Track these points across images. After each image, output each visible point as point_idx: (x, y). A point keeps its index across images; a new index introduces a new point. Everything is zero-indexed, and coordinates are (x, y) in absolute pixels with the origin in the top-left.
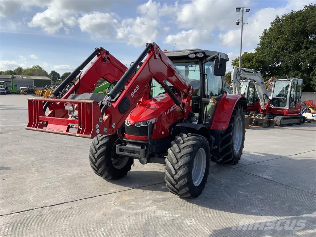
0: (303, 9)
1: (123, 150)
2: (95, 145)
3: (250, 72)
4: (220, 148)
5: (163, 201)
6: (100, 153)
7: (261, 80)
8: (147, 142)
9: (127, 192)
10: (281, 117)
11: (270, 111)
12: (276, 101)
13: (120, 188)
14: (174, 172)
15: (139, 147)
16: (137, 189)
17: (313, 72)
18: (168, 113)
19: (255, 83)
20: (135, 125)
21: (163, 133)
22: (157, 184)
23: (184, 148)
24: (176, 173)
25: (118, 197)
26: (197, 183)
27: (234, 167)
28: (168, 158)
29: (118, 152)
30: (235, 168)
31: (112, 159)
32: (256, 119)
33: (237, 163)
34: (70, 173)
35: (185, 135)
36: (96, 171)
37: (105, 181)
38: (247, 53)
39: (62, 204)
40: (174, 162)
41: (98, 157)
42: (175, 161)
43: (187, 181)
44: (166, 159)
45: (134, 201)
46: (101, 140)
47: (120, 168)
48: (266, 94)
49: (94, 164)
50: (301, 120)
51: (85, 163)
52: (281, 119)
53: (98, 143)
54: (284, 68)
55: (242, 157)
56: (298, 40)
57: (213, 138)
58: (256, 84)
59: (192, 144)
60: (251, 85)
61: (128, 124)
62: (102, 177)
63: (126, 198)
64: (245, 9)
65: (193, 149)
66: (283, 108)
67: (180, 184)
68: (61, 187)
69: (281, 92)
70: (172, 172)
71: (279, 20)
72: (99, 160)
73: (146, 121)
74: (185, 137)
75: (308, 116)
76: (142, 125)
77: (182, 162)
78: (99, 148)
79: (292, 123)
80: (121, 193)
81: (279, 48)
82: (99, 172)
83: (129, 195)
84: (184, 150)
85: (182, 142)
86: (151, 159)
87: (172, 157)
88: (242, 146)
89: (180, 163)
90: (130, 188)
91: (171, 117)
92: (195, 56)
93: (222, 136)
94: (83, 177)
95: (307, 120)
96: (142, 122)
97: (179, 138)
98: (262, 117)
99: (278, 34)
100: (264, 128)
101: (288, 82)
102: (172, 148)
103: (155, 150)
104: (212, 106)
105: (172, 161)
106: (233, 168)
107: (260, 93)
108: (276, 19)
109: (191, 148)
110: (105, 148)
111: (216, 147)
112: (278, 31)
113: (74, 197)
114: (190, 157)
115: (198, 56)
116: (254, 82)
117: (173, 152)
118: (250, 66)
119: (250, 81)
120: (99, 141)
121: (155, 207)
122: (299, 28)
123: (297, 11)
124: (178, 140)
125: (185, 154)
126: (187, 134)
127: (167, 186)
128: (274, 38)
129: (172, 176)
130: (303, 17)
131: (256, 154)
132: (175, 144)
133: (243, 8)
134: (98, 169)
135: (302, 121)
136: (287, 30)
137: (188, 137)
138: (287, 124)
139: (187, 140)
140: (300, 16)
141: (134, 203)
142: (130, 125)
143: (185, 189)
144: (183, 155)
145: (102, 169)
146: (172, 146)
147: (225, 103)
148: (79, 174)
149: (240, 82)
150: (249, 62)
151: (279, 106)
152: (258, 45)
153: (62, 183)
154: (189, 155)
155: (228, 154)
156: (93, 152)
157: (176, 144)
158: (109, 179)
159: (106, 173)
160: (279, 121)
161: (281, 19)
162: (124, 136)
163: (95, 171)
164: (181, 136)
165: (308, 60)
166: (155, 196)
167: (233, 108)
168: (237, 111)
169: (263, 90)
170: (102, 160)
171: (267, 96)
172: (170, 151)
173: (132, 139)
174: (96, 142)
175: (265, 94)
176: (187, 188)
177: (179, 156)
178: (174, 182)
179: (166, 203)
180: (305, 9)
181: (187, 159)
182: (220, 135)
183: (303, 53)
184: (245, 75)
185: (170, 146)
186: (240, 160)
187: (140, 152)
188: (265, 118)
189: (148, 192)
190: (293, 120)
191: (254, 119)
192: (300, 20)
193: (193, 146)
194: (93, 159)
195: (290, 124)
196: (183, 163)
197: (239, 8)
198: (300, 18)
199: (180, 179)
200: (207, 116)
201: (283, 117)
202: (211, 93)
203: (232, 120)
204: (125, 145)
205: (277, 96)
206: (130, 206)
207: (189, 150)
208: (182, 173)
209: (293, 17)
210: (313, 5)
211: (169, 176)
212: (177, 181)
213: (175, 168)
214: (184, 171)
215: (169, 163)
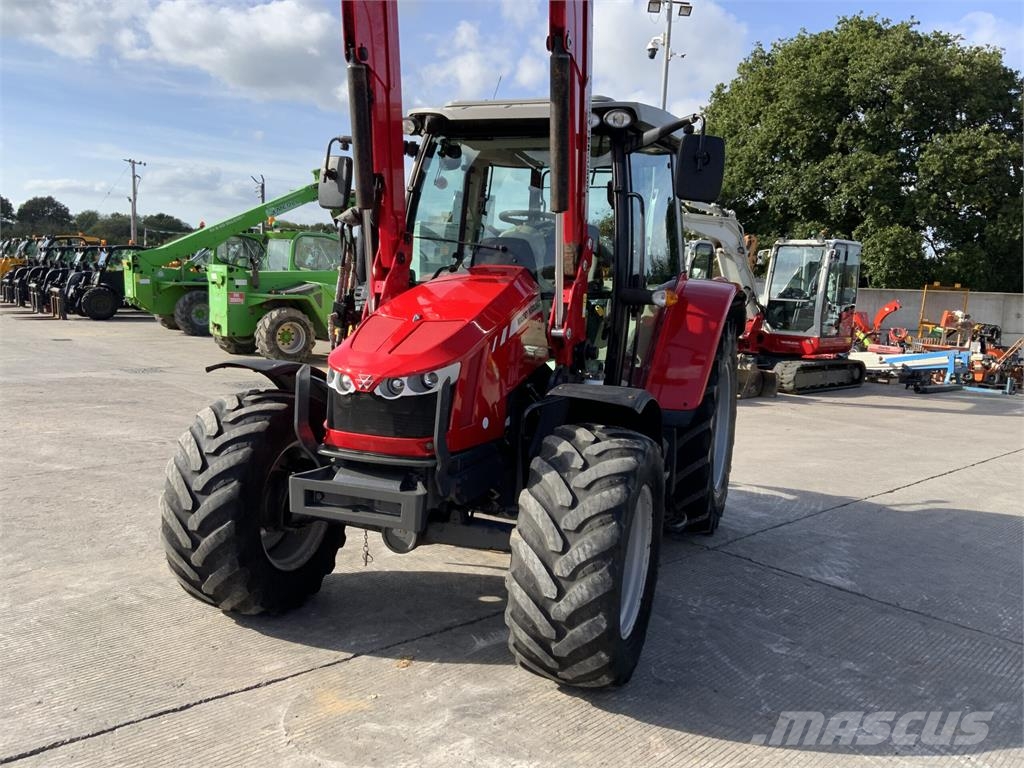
0: (837, 29)
1: (319, 497)
2: (188, 474)
3: (704, 213)
4: (674, 476)
5: (496, 708)
6: (212, 508)
8: (428, 463)
9: (333, 675)
10: (798, 364)
11: (760, 345)
12: (778, 309)
13: (301, 656)
14: (549, 590)
15: (392, 486)
16: (375, 658)
17: (862, 226)
18: (503, 341)
19: (719, 249)
20: (378, 391)
21: (486, 423)
22: (450, 628)
23: (588, 487)
24: (561, 594)
25: (301, 704)
27: (710, 542)
28: (524, 531)
29: (297, 505)
30: (714, 549)
31: (263, 532)
33: (716, 525)
34: (72, 589)
35: (582, 434)
36: (194, 587)
37: (230, 623)
39: (43, 749)
40: (552, 547)
41: (206, 527)
42: (553, 542)
43: (604, 626)
44: (515, 534)
45: (372, 719)
46: (217, 453)
47: (293, 567)
48: (749, 289)
49: (183, 554)
50: (852, 373)
51: (133, 541)
52: (798, 370)
53: (205, 466)
54: (778, 211)
56: (819, 123)
58: (722, 252)
59: (621, 469)
61: (342, 386)
62: (217, 606)
63: (335, 705)
64: (676, 8)
65: (629, 492)
66: (801, 334)
67: (573, 640)
68: (34, 660)
70: (543, 589)
71: (762, 58)
72: (206, 542)
73: (422, 376)
74: (586, 443)
75: (871, 360)
76: (407, 392)
77: (587, 547)
78: (207, 490)
79: (828, 383)
80: (310, 678)
81: (763, 146)
82: (208, 587)
83: (344, 687)
84: (590, 498)
85: (578, 462)
86: (432, 531)
87: (544, 530)
88: (729, 465)
89: (579, 553)
90: (343, 655)
91: (512, 359)
93: (682, 431)
94: (130, 608)
95: (870, 373)
96: (405, 379)
97: (564, 447)
98: (741, 362)
99: (760, 99)
100: (748, 398)
101: (819, 249)
102: (536, 488)
103: (457, 495)
105: (542, 541)
106: (708, 548)
108: (754, 54)
109: (618, 489)
110: (233, 489)
112: (760, 93)
113: (103, 712)
114: (620, 528)
116: (717, 247)
117: (544, 506)
119: (698, 246)
120: (209, 460)
121: (468, 741)
122: (825, 86)
123: (816, 33)
124: (558, 454)
125: (598, 515)
126: (590, 429)
127: (515, 645)
128: (746, 113)
129: (542, 606)
130: (835, 53)
131: (763, 492)
132: (549, 471)
134: (203, 578)
135: (857, 380)
136: (787, 88)
137: (597, 440)
138: (813, 387)
139: (600, 455)
140: (827, 48)
141: (374, 727)
142: (352, 389)
143: (594, 658)
144: (587, 515)
145: (222, 579)
146: (539, 479)
148: (113, 595)
151: (786, 327)
153: (39, 640)
154: (614, 519)
155: (696, 497)
156: (179, 503)
157: (554, 472)
158: (251, 616)
159: (238, 595)
160: (791, 376)
162: (320, 435)
163: (187, 586)
164: (570, 437)
165: (848, 187)
166: (457, 687)
168: (726, 341)
169: (740, 275)
170: (221, 541)
171: (753, 295)
172: (532, 500)
173: (361, 451)
174: (192, 463)
175: (746, 287)
176: (603, 655)
177: (569, 521)
178: (546, 630)
179: (512, 716)
180: (840, 26)
181: (607, 535)
182: (675, 430)
183: (833, 166)
185: (529, 479)
186: (722, 516)
187: (400, 505)
188: (749, 366)
189: (424, 669)
190: (829, 372)
192: (827, 62)
193: (623, 478)
194: (179, 535)
195: (822, 386)
196: (591, 551)
198: (825, 55)
199: (573, 619)
201: (803, 363)
203: (715, 374)
204: (330, 474)
205: (782, 295)
206: (360, 743)
207: (612, 495)
208: (586, 592)
209: (806, 49)
210: (864, 17)
211: (529, 608)
212: (560, 628)
213: (557, 571)
214: (595, 586)
215: (526, 553)
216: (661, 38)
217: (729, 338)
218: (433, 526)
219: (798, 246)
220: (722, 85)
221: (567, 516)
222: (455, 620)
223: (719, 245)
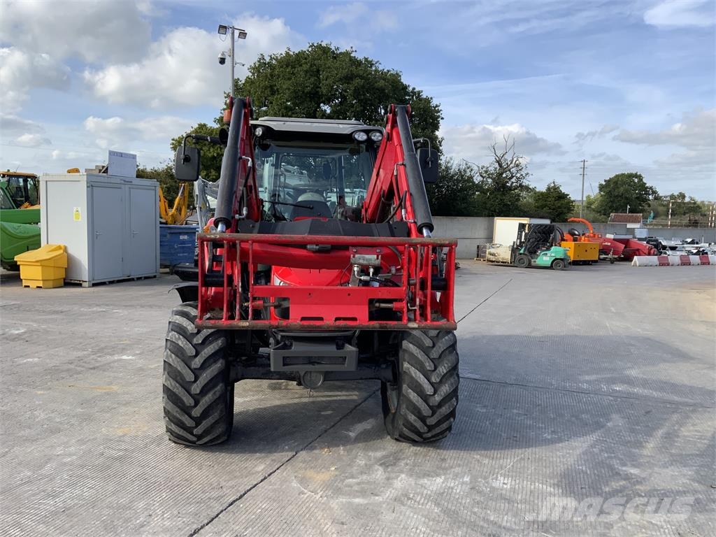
0: (308, 51)
6: (209, 378)
13: (270, 459)
14: (429, 390)
16: (308, 452)
24: (436, 391)
28: (410, 362)
38: (205, 125)
41: (205, 390)
42: (429, 366)
43: (455, 404)
44: (406, 365)
45: (346, 477)
46: (203, 343)
53: (198, 353)
63: (319, 476)
64: (237, 32)
67: (440, 415)
70: (426, 390)
71: (264, 63)
72: (206, 399)
77: (445, 365)
78: (203, 367)
82: (198, 431)
84: (440, 341)
89: (442, 369)
92: (365, 137)
102: (411, 339)
105: (423, 366)
108: (259, 61)
110: (221, 364)
115: (372, 138)
117: (418, 348)
118: (215, 155)
120: (200, 348)
121: (403, 476)
123: (297, 52)
129: (426, 399)
130: (311, 66)
133: (234, 28)
134: (198, 423)
140: (306, 63)
141: (353, 480)
144: (442, 350)
145: (212, 422)
150: (213, 147)
152: (222, 111)
154: (453, 350)
156: (183, 378)
161: (268, 63)
166: (367, 455)
172: (410, 345)
174: (187, 351)
176: (452, 420)
177: (434, 354)
178: (426, 412)
181: (453, 358)
187: (345, 358)
189: (340, 451)
192: (307, 72)
194: (183, 398)
197: (225, 27)
198: (305, 67)
199: (441, 404)
204: (290, 346)
206: (356, 489)
207: (449, 338)
208: (447, 388)
209: (292, 62)
210: (324, 44)
211: (418, 402)
213: (433, 380)
214: (451, 384)
215: (415, 373)
216: (227, 51)
221: (433, 351)
222: (324, 426)
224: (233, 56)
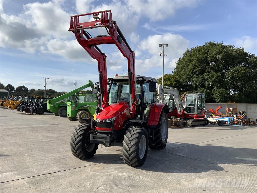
0: (205, 45)
1: (95, 137)
2: (75, 135)
3: (170, 89)
4: (153, 137)
5: (121, 169)
6: (78, 140)
7: (177, 95)
8: (111, 132)
10: (192, 120)
11: (184, 116)
12: (188, 109)
13: (92, 163)
14: (128, 149)
15: (106, 135)
16: (103, 164)
17: (214, 89)
18: (122, 114)
20: (103, 121)
21: (120, 126)
23: (134, 134)
24: (130, 150)
25: (92, 168)
26: (141, 157)
27: (162, 150)
28: (125, 141)
29: (91, 138)
31: (86, 145)
32: (175, 121)
33: (164, 148)
34: (54, 156)
35: (134, 127)
38: (167, 74)
40: (128, 143)
41: (77, 143)
42: (128, 142)
43: (136, 154)
44: (123, 141)
45: (103, 169)
46: (79, 132)
47: (90, 151)
49: (74, 148)
50: (205, 122)
52: (192, 121)
53: (77, 134)
54: (194, 86)
55: (167, 144)
56: (202, 66)
57: (150, 131)
58: (174, 97)
59: (139, 132)
60: (171, 98)
61: (98, 121)
62: (78, 157)
63: (97, 168)
64: (165, 45)
65: (139, 135)
66: (193, 114)
67: (132, 157)
68: (51, 164)
69: (191, 103)
71: (189, 52)
72: (77, 146)
73: (110, 119)
74: (134, 128)
75: (210, 119)
76: (108, 121)
78: (78, 138)
79: (200, 124)
80: (93, 166)
81: (190, 71)
82: (77, 153)
83: (98, 166)
84: (134, 136)
85: (132, 131)
86: (112, 144)
87: (127, 140)
88: (167, 137)
89: (132, 144)
90: (98, 163)
91: (124, 117)
92: (137, 80)
93: (155, 129)
94: (64, 158)
95: (210, 122)
96: (107, 119)
97: (131, 129)
98: (179, 120)
99: (189, 61)
100: (181, 127)
101: (196, 96)
102: (126, 135)
103: (115, 137)
104: (148, 110)
105: (127, 142)
107: (177, 103)
108: (187, 51)
110: (82, 137)
111: (151, 136)
112: (188, 60)
114: (138, 140)
115: (139, 80)
117: (127, 137)
118: (169, 84)
119: (170, 95)
120: (78, 133)
121: (117, 171)
122: (203, 58)
123: (201, 46)
125: (135, 138)
127: (124, 159)
128: (186, 64)
129: (127, 152)
130: (205, 50)
131: (176, 143)
133: (164, 44)
134: (77, 152)
135: (206, 123)
136: (194, 59)
137: (136, 128)
138: (196, 125)
139: (135, 130)
140: (203, 49)
141: (103, 170)
142: (100, 121)
143: (135, 159)
144: (133, 138)
145: (80, 152)
146: (127, 133)
147: (156, 108)
148: (60, 157)
149: (163, 96)
150: (169, 81)
151: (190, 112)
152: (175, 69)
153: (51, 162)
154: (137, 138)
155: (158, 141)
156: (73, 140)
157: (129, 132)
158: (83, 159)
159: (82, 155)
160: (191, 123)
161: (190, 51)
162: (95, 129)
163: (74, 153)
164: (132, 128)
165: (210, 80)
166: (116, 166)
167: (160, 112)
168: (163, 114)
169: (179, 102)
170: (80, 145)
171: (182, 105)
172: (126, 136)
173: (101, 130)
175: (180, 104)
176: (136, 159)
177: (131, 139)
178: (128, 156)
179: (123, 169)
180: (206, 44)
181: (136, 141)
182: (153, 129)
183: (206, 76)
184: (166, 90)
185: (125, 133)
186: (166, 146)
187: (107, 138)
188: (181, 120)
189: (111, 165)
190: (200, 122)
191: (174, 122)
192: (203, 53)
193: (139, 133)
194: (73, 145)
195: (198, 125)
196: (134, 143)
197: (161, 44)
198: (203, 51)
199: (132, 153)
200: (145, 117)
201: (193, 120)
202: (147, 102)
203: (160, 120)
204: (96, 134)
205: (189, 105)
206: (101, 171)
207: (137, 135)
208: (133, 149)
209: (199, 50)
210: (212, 42)
211: (125, 152)
212: (130, 155)
213: (129, 146)
214: (134, 148)
215: (125, 144)
216: (162, 52)
217: (164, 113)
218: (111, 143)
219: (191, 95)
220: (180, 58)
223: (173, 95)
224: (164, 53)
